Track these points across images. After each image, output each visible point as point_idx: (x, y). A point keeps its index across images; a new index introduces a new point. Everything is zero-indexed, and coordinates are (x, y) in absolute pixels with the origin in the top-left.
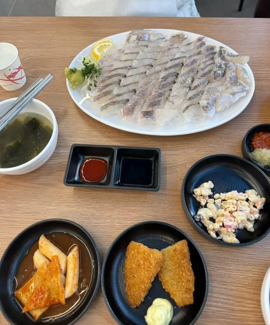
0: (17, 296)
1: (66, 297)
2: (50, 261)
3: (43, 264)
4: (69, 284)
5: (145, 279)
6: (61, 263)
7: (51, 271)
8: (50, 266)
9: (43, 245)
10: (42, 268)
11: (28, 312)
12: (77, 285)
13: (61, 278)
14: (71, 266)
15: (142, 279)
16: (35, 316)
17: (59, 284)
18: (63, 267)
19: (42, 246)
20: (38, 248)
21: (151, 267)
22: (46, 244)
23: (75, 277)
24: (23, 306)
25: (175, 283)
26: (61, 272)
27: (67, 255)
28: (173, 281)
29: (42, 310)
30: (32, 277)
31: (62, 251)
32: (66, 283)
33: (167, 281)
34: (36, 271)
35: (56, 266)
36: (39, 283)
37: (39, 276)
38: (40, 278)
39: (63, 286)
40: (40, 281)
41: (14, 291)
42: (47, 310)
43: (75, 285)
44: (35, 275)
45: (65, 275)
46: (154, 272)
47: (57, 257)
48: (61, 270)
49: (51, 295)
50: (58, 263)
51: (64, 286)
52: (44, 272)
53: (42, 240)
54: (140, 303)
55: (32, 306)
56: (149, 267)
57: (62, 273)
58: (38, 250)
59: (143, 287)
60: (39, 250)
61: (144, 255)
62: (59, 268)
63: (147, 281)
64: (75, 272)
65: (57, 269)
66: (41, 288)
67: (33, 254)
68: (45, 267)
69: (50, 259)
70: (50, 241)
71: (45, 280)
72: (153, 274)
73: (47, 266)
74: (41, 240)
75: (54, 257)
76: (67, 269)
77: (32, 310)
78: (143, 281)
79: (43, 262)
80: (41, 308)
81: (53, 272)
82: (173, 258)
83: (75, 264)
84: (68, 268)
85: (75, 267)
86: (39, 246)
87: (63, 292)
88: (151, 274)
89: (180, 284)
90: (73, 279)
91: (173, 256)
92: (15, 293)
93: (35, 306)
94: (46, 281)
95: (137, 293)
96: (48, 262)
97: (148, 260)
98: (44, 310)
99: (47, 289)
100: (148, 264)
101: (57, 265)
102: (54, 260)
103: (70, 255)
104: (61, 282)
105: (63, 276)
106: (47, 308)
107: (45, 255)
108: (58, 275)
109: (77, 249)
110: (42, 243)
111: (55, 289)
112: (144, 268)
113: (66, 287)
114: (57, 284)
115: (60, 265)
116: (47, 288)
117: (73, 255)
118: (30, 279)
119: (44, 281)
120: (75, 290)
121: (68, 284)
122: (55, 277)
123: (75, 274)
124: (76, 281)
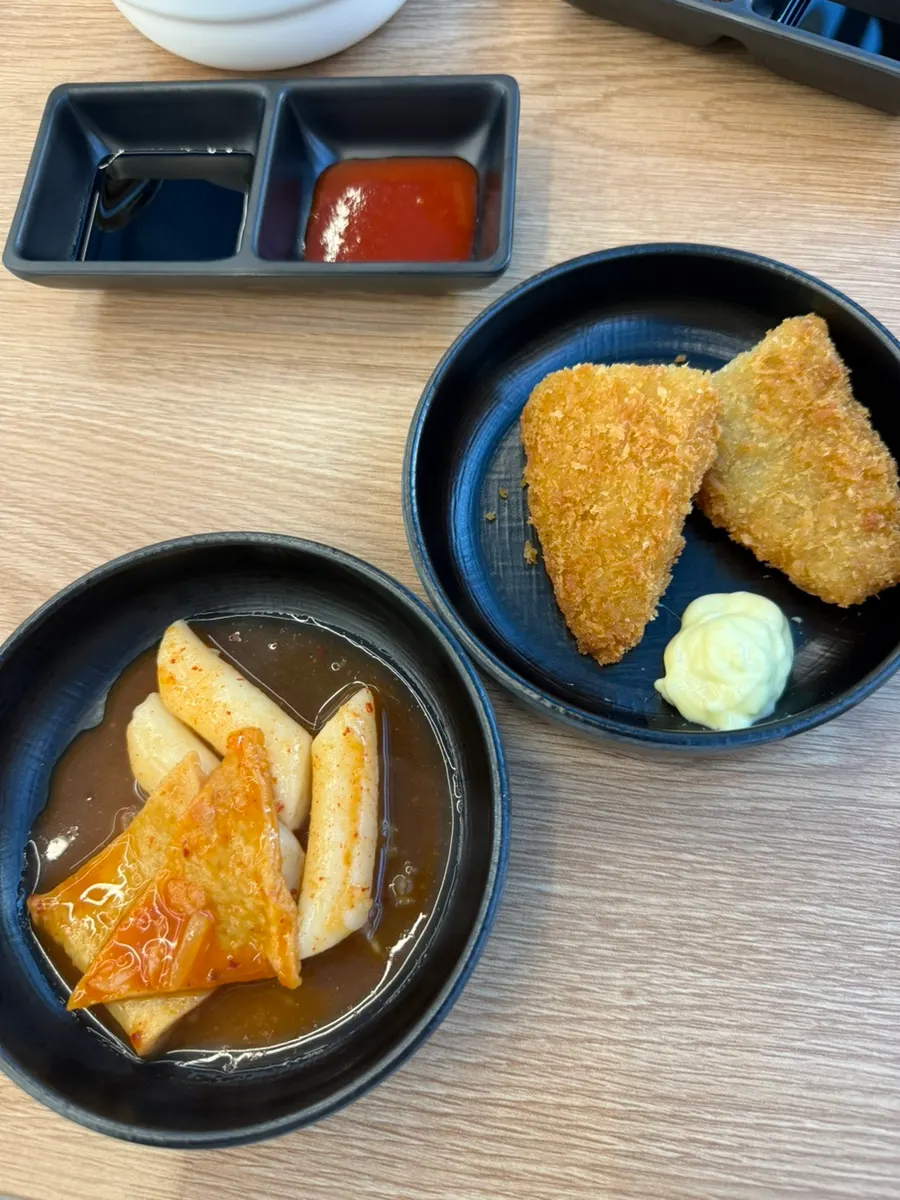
0: (41, 920)
1: (308, 952)
2: (220, 757)
3: (181, 768)
4: (324, 883)
5: (651, 505)
6: (276, 771)
7: (223, 805)
8: (218, 784)
9: (180, 671)
10: (172, 788)
11: (101, 1010)
12: (368, 893)
13: (278, 850)
14: (333, 790)
15: (633, 509)
16: (137, 1036)
17: (268, 879)
18: (290, 790)
19: (172, 678)
20: (155, 689)
21: (673, 439)
22: (195, 668)
23: (356, 850)
24: (74, 975)
25: (805, 501)
26: (279, 819)
27: (314, 734)
28: (792, 497)
29: (171, 1004)
30: (119, 832)
31: (284, 708)
32: (307, 877)
33: (759, 507)
34: (141, 805)
35: (254, 786)
36: (158, 864)
37: (159, 831)
38: (163, 839)
39: (286, 893)
40: (163, 859)
41: (28, 895)
42: (200, 1010)
43: (358, 893)
44: (136, 822)
45: (302, 834)
46: (690, 463)
47: (257, 736)
48: (280, 808)
49: (224, 932)
50: (262, 770)
51: (296, 894)
52: (181, 810)
53: (178, 648)
54: (641, 632)
55: (116, 983)
56: (661, 444)
57: (284, 824)
58: (152, 697)
59: (645, 544)
60: (161, 698)
61: (620, 400)
62: (264, 797)
63: (661, 512)
64: (355, 820)
65: (253, 800)
66: (165, 893)
67: (129, 718)
68: (192, 783)
69: (221, 745)
70: (222, 656)
71: (187, 853)
72: (685, 472)
73: (204, 782)
74: (172, 645)
75: (241, 733)
76: (314, 803)
77: (123, 1000)
78: (639, 517)
79: (178, 759)
80: (168, 995)
81: (237, 816)
82: (770, 396)
83: (355, 781)
84: (315, 796)
85: (356, 799)
86: (161, 677)
87: (289, 924)
88: (678, 477)
89: (834, 498)
90: (348, 860)
91: (768, 390)
92: (33, 903)
93: (136, 981)
94: (194, 858)
95: (620, 580)
96: (206, 760)
97: (648, 417)
98: (185, 1005)
99: (201, 903)
100: (653, 431)
101: (258, 778)
102: (240, 752)
103: (332, 730)
104: (280, 870)
105: (289, 842)
106: (198, 999)
107: (191, 723)
108: (260, 829)
109: (369, 705)
110: (173, 661)
111: (242, 903)
112: (633, 457)
113: (305, 897)
114: (258, 878)
115: (272, 781)
116: (197, 896)
117: (348, 730)
118: (110, 841)
119: (182, 855)
120: (353, 919)
121: (315, 885)
122: (246, 843)
123: (356, 835)
124: (360, 872)
